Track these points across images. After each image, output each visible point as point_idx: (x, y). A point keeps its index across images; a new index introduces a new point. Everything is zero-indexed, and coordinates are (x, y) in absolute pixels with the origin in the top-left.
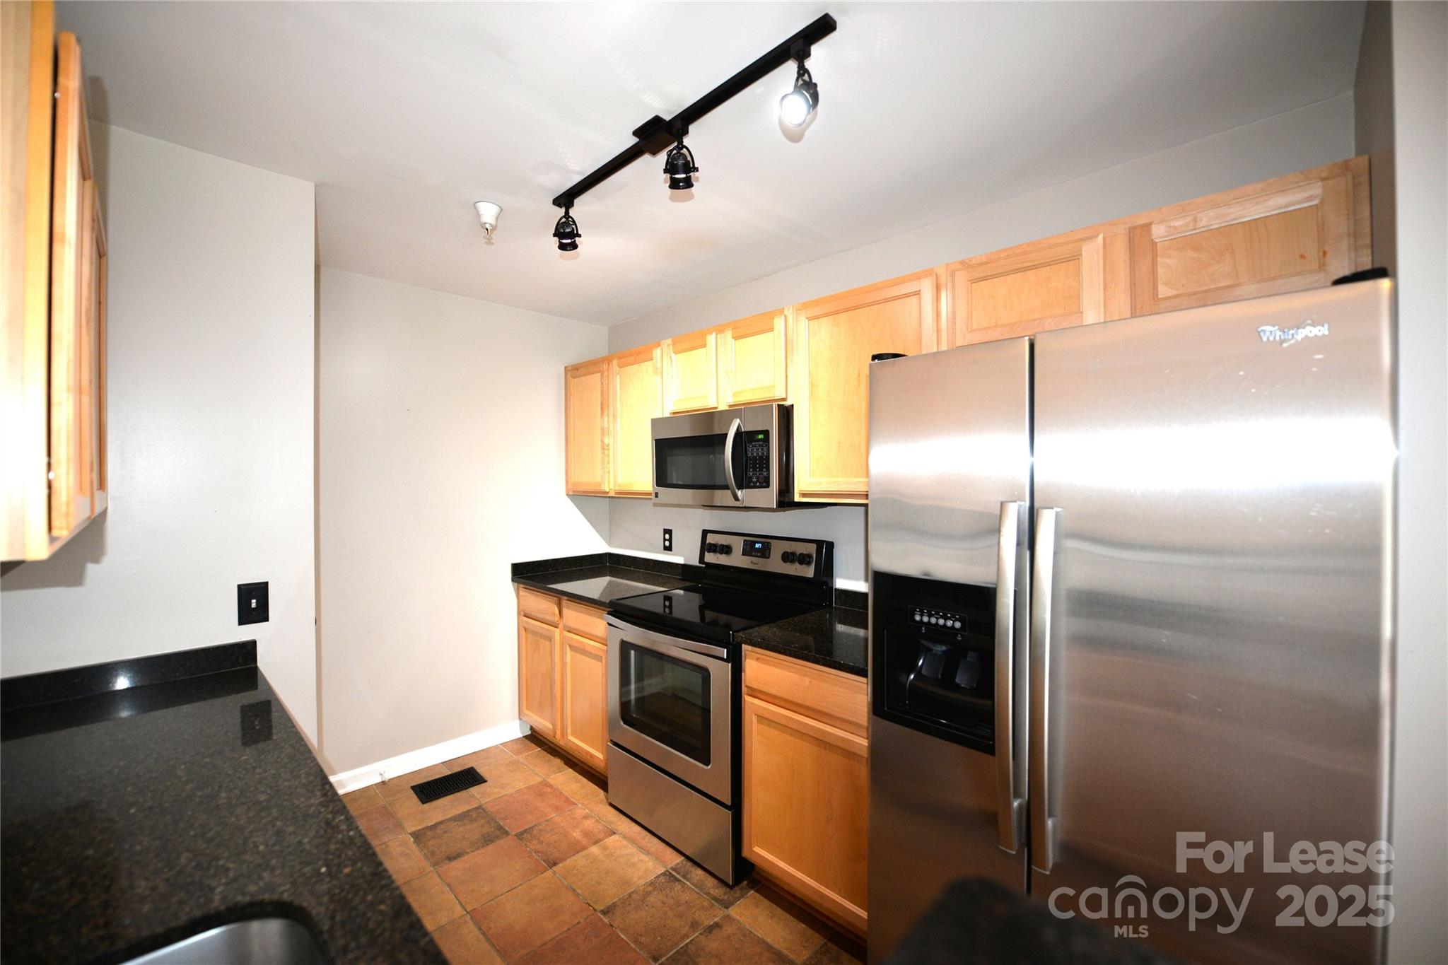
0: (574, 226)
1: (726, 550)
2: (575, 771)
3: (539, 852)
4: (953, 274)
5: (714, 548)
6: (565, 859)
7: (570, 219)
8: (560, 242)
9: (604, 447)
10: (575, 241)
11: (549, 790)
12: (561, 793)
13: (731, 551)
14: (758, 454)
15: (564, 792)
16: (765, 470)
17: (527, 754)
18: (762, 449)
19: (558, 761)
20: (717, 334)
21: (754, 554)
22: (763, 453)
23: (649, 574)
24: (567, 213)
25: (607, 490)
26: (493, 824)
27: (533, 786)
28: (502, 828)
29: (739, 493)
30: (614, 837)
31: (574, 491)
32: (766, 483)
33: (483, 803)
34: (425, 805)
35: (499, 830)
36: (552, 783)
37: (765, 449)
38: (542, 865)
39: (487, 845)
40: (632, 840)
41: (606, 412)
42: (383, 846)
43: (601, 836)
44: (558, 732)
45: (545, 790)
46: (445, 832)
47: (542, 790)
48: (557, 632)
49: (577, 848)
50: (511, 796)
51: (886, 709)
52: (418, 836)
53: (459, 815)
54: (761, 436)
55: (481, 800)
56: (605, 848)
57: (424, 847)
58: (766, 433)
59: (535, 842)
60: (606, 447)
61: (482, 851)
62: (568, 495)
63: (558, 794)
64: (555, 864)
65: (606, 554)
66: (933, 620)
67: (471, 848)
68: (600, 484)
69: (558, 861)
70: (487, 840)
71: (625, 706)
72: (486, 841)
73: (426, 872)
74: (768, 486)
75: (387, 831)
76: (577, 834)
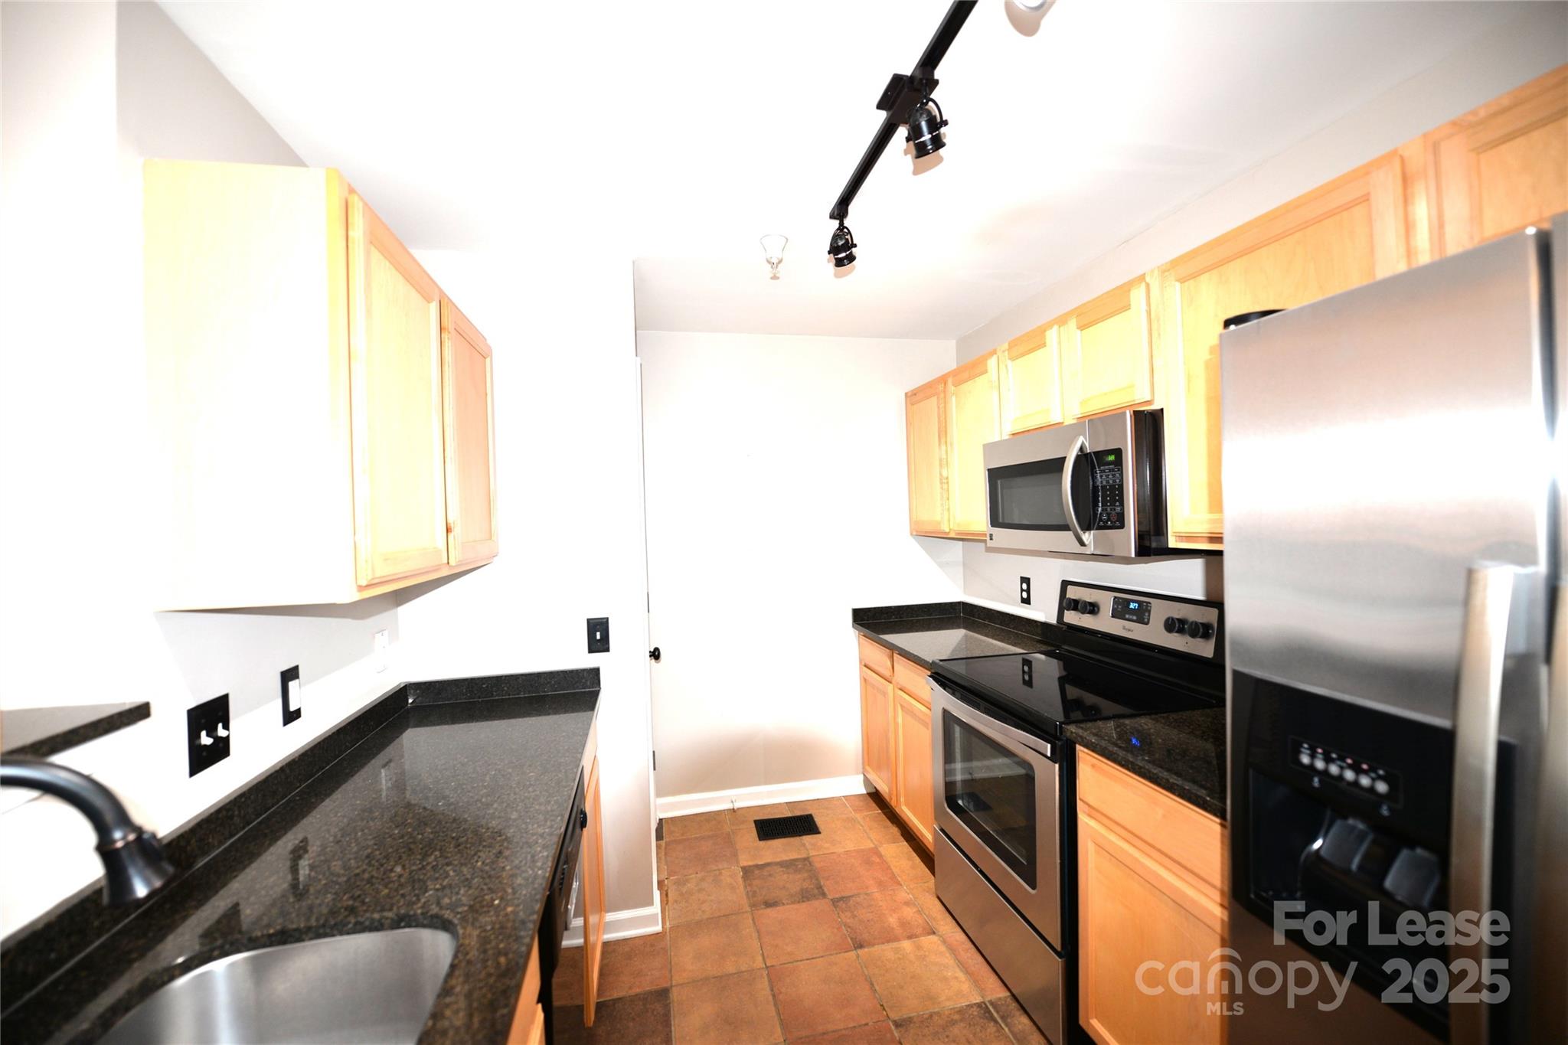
0: (848, 237)
1: (1092, 609)
2: (910, 846)
3: (849, 927)
4: (1435, 148)
5: (1075, 605)
6: (873, 945)
7: (845, 230)
8: (836, 259)
9: (944, 481)
10: (851, 252)
11: (878, 860)
12: (889, 868)
13: (1099, 609)
14: (1108, 482)
15: (892, 867)
16: (1117, 504)
17: (865, 814)
18: (1114, 475)
19: (895, 830)
20: (1060, 327)
21: (1127, 616)
22: (1114, 481)
23: (1003, 630)
24: (841, 224)
25: (947, 530)
26: (813, 881)
27: (863, 851)
28: (821, 887)
29: (1087, 537)
30: (933, 938)
31: (917, 531)
32: (1119, 523)
33: (811, 854)
34: (761, 842)
35: (817, 888)
36: (883, 853)
37: (1118, 475)
38: (848, 942)
39: (803, 901)
40: (952, 949)
41: (943, 440)
42: (717, 872)
43: (919, 931)
44: (894, 799)
45: (873, 859)
46: (770, 875)
47: (871, 857)
48: (890, 687)
49: (889, 937)
50: (839, 856)
51: (1252, 896)
52: (747, 871)
53: (786, 861)
54: (1111, 458)
55: (810, 851)
56: (919, 947)
57: (749, 885)
58: (1118, 453)
59: (848, 914)
60: (945, 481)
61: (796, 906)
62: (911, 534)
63: (886, 867)
64: (861, 946)
65: (959, 603)
66: (1334, 769)
67: (787, 899)
68: (939, 523)
69: (865, 944)
70: (805, 896)
71: (949, 786)
72: (803, 897)
73: (744, 910)
74: (1122, 526)
75: (724, 858)
76: (892, 920)
